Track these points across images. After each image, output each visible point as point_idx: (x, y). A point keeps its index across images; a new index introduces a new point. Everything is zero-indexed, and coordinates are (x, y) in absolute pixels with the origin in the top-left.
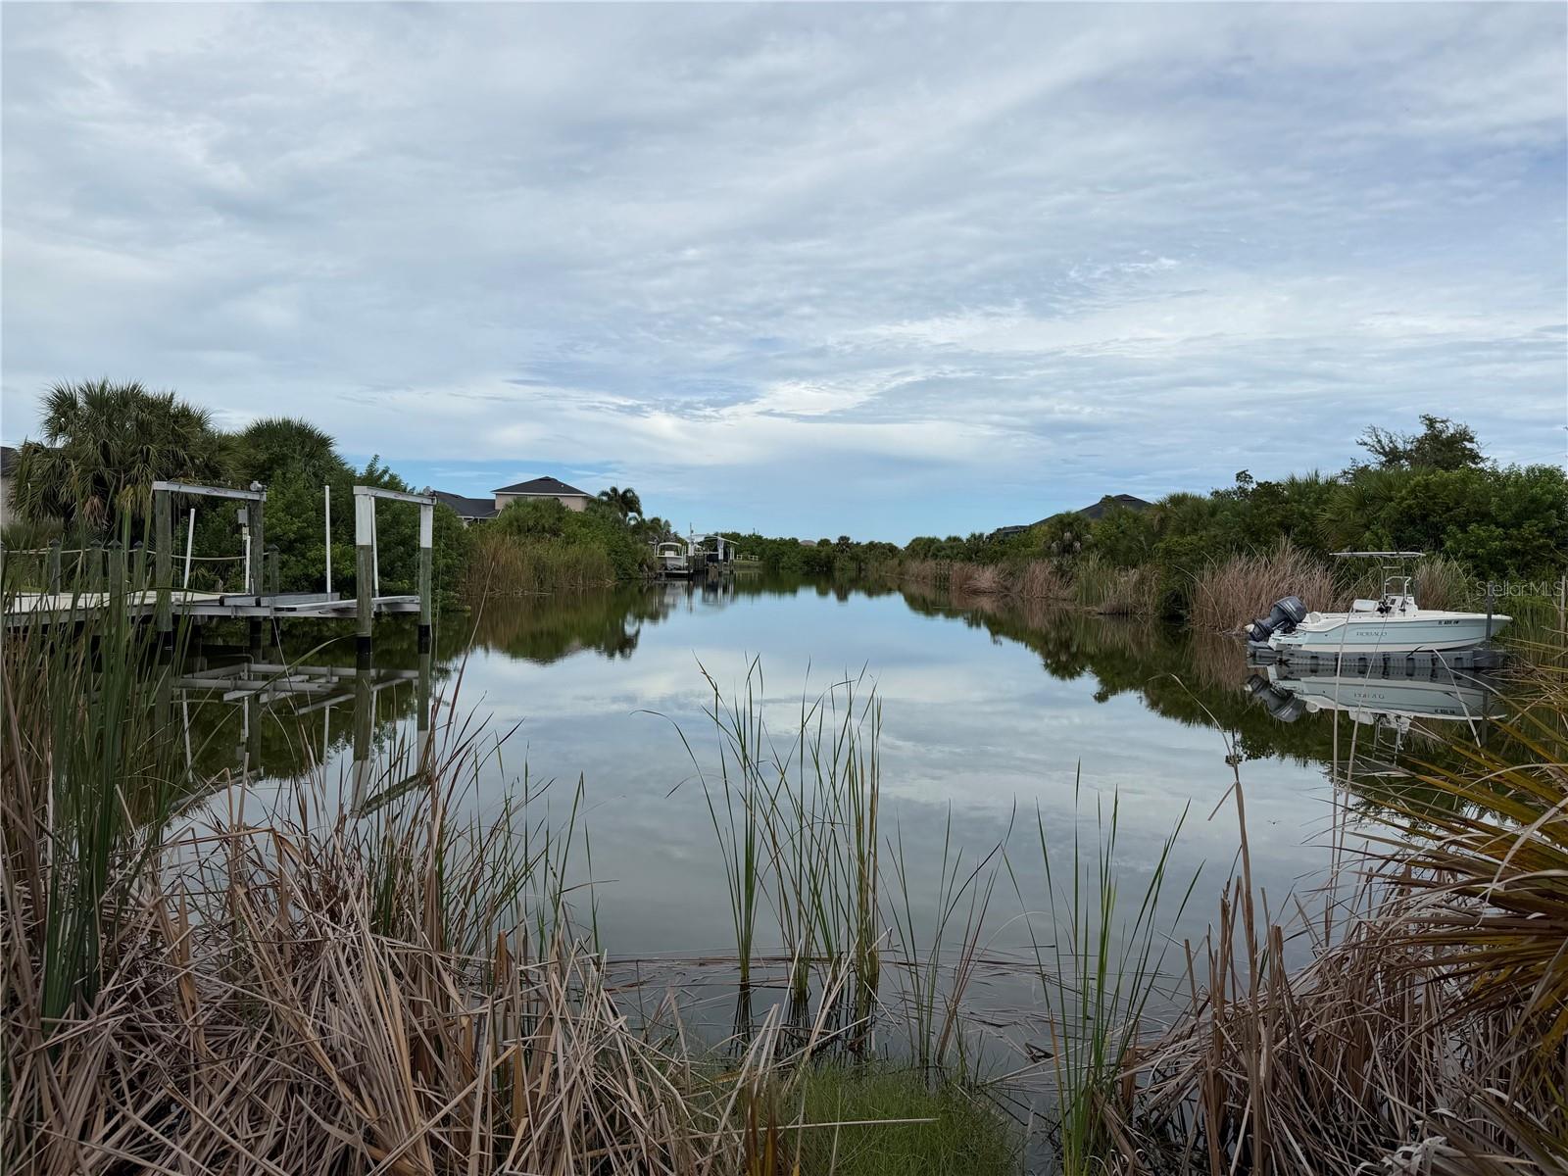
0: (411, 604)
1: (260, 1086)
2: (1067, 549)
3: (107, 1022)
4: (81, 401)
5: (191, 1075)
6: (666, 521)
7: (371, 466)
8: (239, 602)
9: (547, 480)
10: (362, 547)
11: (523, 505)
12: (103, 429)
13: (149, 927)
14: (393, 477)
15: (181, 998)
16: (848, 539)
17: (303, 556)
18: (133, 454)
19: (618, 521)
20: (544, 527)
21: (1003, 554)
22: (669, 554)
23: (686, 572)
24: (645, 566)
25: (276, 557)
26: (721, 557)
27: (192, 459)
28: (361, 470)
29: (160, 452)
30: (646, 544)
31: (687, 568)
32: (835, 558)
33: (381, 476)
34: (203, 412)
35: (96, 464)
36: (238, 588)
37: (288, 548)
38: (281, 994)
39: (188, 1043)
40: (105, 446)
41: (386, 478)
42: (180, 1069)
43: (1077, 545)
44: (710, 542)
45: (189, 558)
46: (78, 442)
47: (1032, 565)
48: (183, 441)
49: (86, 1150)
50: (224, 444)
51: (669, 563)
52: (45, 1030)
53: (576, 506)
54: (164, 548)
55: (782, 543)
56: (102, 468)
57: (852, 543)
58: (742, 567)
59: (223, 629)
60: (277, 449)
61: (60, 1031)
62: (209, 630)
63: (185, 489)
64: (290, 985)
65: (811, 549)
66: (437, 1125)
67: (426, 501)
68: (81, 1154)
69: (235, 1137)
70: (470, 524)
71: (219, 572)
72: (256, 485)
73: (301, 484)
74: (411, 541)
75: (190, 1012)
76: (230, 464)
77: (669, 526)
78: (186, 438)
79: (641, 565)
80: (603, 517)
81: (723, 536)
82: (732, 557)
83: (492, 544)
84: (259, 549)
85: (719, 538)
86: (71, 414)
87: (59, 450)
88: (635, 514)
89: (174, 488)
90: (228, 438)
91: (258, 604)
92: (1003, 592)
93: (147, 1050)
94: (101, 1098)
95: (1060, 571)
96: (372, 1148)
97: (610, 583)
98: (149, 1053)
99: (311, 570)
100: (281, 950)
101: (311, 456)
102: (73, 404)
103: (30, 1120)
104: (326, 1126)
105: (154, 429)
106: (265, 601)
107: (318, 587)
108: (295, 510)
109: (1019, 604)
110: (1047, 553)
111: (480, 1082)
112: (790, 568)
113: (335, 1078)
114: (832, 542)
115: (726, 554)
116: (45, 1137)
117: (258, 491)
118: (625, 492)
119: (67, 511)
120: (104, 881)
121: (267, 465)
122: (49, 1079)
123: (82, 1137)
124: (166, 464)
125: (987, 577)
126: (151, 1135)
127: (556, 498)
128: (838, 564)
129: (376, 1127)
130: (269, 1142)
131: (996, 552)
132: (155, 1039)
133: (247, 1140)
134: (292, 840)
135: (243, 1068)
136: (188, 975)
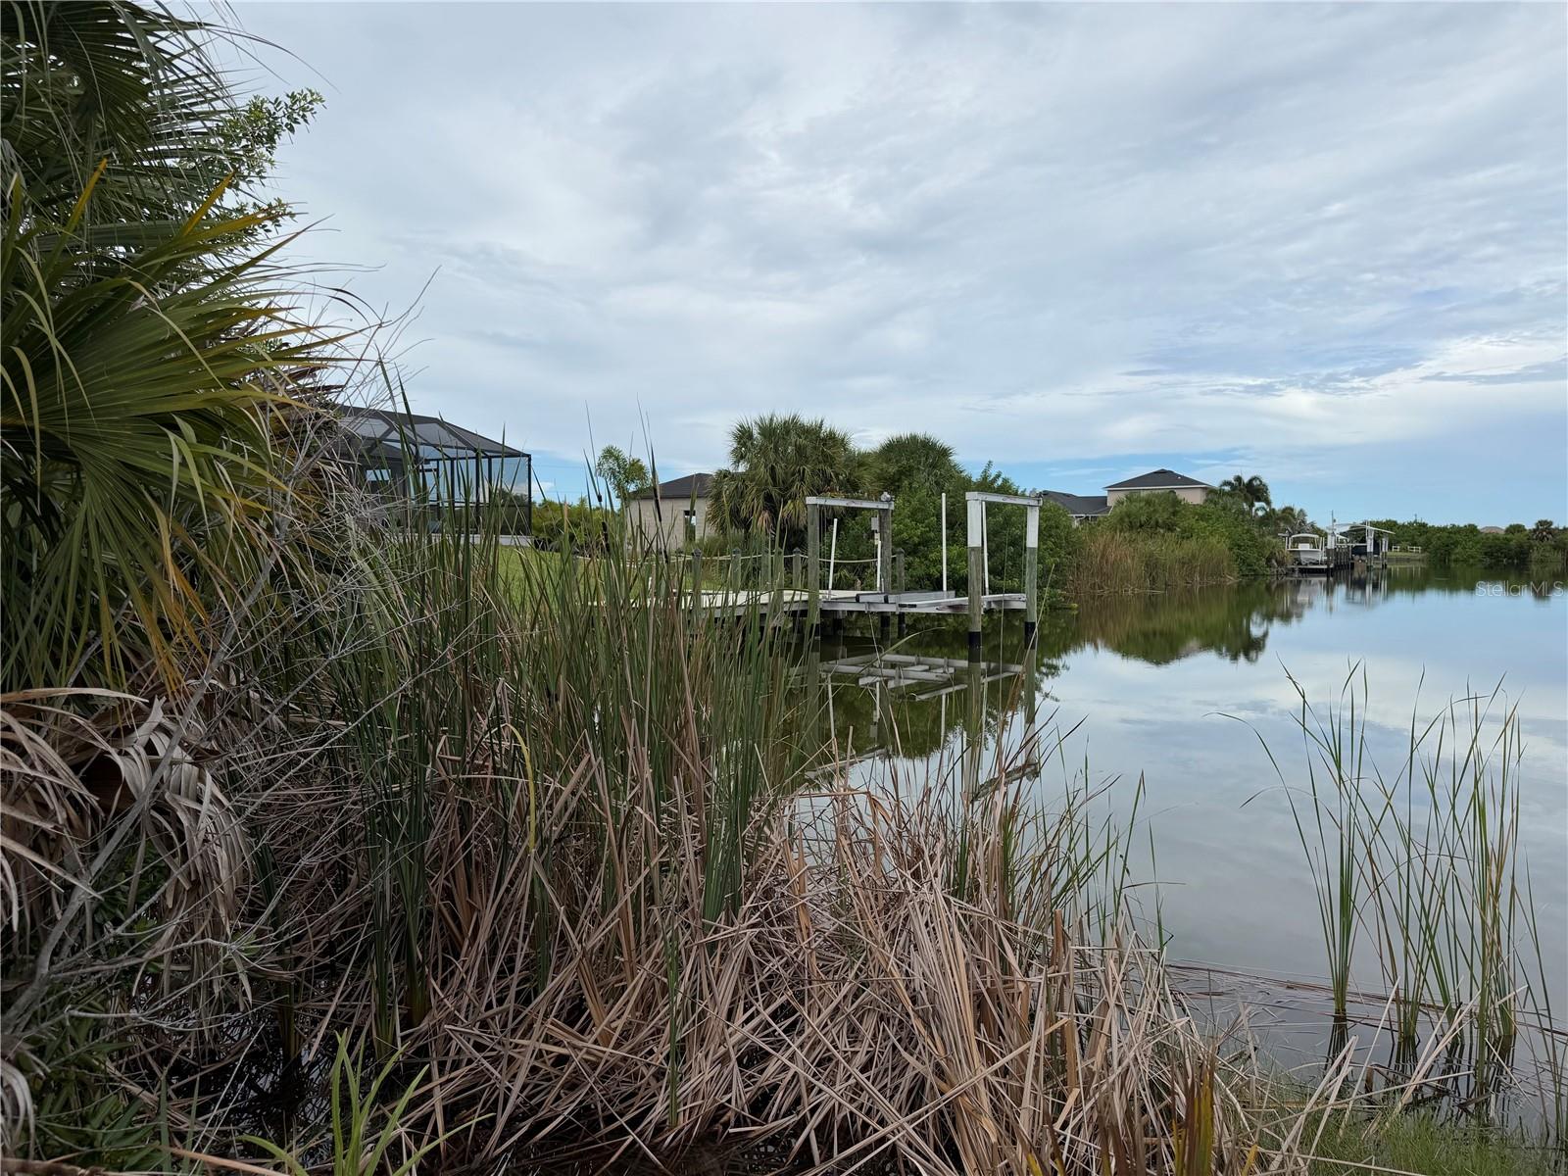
0: (1018, 602)
1: (856, 1009)
3: (744, 931)
4: (756, 432)
5: (806, 988)
6: (1301, 510)
7: (985, 471)
8: (871, 599)
9: (1163, 472)
10: (973, 549)
11: (1136, 501)
12: (772, 455)
13: (776, 861)
14: (1005, 481)
15: (799, 923)
16: (1551, 523)
17: (926, 558)
18: (793, 474)
19: (1243, 512)
20: (1157, 522)
22: (1302, 547)
23: (1325, 567)
24: (1274, 561)
25: (902, 559)
26: (1370, 549)
27: (837, 475)
28: (976, 477)
29: (813, 471)
30: (1276, 536)
31: (1327, 563)
32: (1531, 547)
33: (995, 480)
34: (845, 435)
35: (767, 484)
36: (872, 587)
37: (913, 551)
38: (874, 935)
39: (803, 961)
40: (773, 468)
41: (1000, 482)
42: (796, 981)
44: (1357, 533)
45: (832, 561)
46: (753, 467)
48: (829, 460)
49: (731, 1029)
50: (862, 461)
51: (1303, 557)
52: (705, 929)
53: (1194, 498)
54: (814, 553)
55: (1455, 530)
56: (770, 487)
57: (1557, 529)
58: (1399, 560)
59: (861, 623)
60: (905, 462)
61: (715, 932)
62: (850, 622)
63: (830, 502)
64: (881, 930)
65: (1496, 537)
66: (996, 1073)
67: (1032, 503)
68: (727, 1032)
69: (836, 1048)
70: (1081, 522)
71: (856, 573)
72: (886, 495)
73: (924, 492)
74: (1019, 541)
75: (805, 936)
76: (867, 477)
77: (1305, 515)
78: (832, 458)
79: (1268, 560)
80: (1224, 509)
81: (1373, 524)
82: (1384, 549)
83: (1101, 541)
84: (888, 552)
85: (1368, 527)
86: (749, 444)
87: (742, 474)
88: (1263, 504)
89: (821, 501)
90: (868, 455)
91: (886, 601)
93: (774, 961)
94: (742, 993)
96: (940, 1082)
97: (1231, 580)
98: (775, 964)
99: (932, 570)
100: (876, 898)
101: (933, 466)
102: (750, 436)
103: (694, 997)
104: (905, 1054)
105: (809, 451)
106: (891, 599)
107: (937, 586)
108: (919, 516)
111: (1032, 1044)
112: (1465, 561)
113: (911, 1013)
114: (1527, 528)
115: (1377, 545)
116: (703, 1013)
117: (888, 501)
118: (1251, 481)
119: (746, 524)
120: (745, 819)
121: (897, 477)
122: (707, 968)
123: (729, 1019)
124: (818, 481)
126: (775, 1031)
127: (1172, 491)
128: (1535, 555)
129: (943, 1063)
130: (861, 1059)
132: (779, 953)
133: (846, 1052)
134: (885, 804)
135: (845, 990)
136: (804, 905)
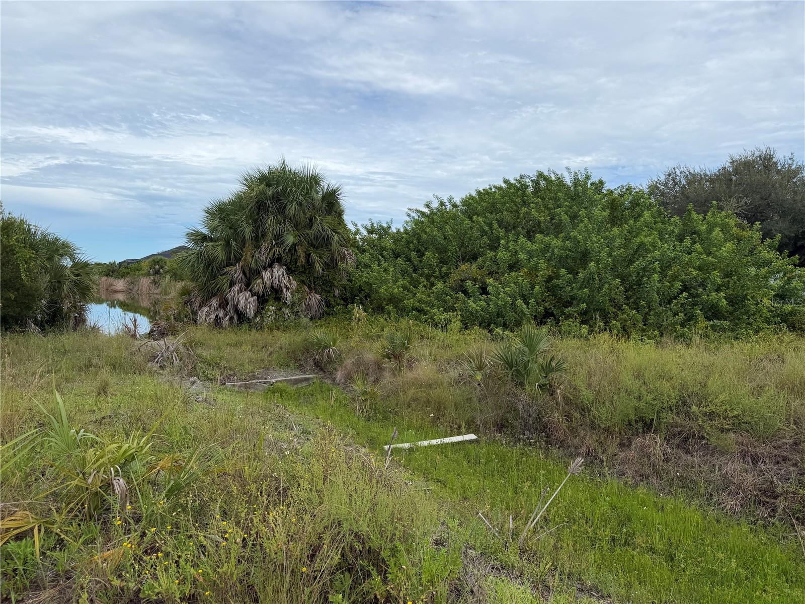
2: (157, 272)
21: (128, 274)
43: (161, 271)
47: (142, 279)
92: (129, 291)
95: (154, 282)
109: (137, 296)
110: (148, 274)
125: (120, 284)
131: (124, 273)
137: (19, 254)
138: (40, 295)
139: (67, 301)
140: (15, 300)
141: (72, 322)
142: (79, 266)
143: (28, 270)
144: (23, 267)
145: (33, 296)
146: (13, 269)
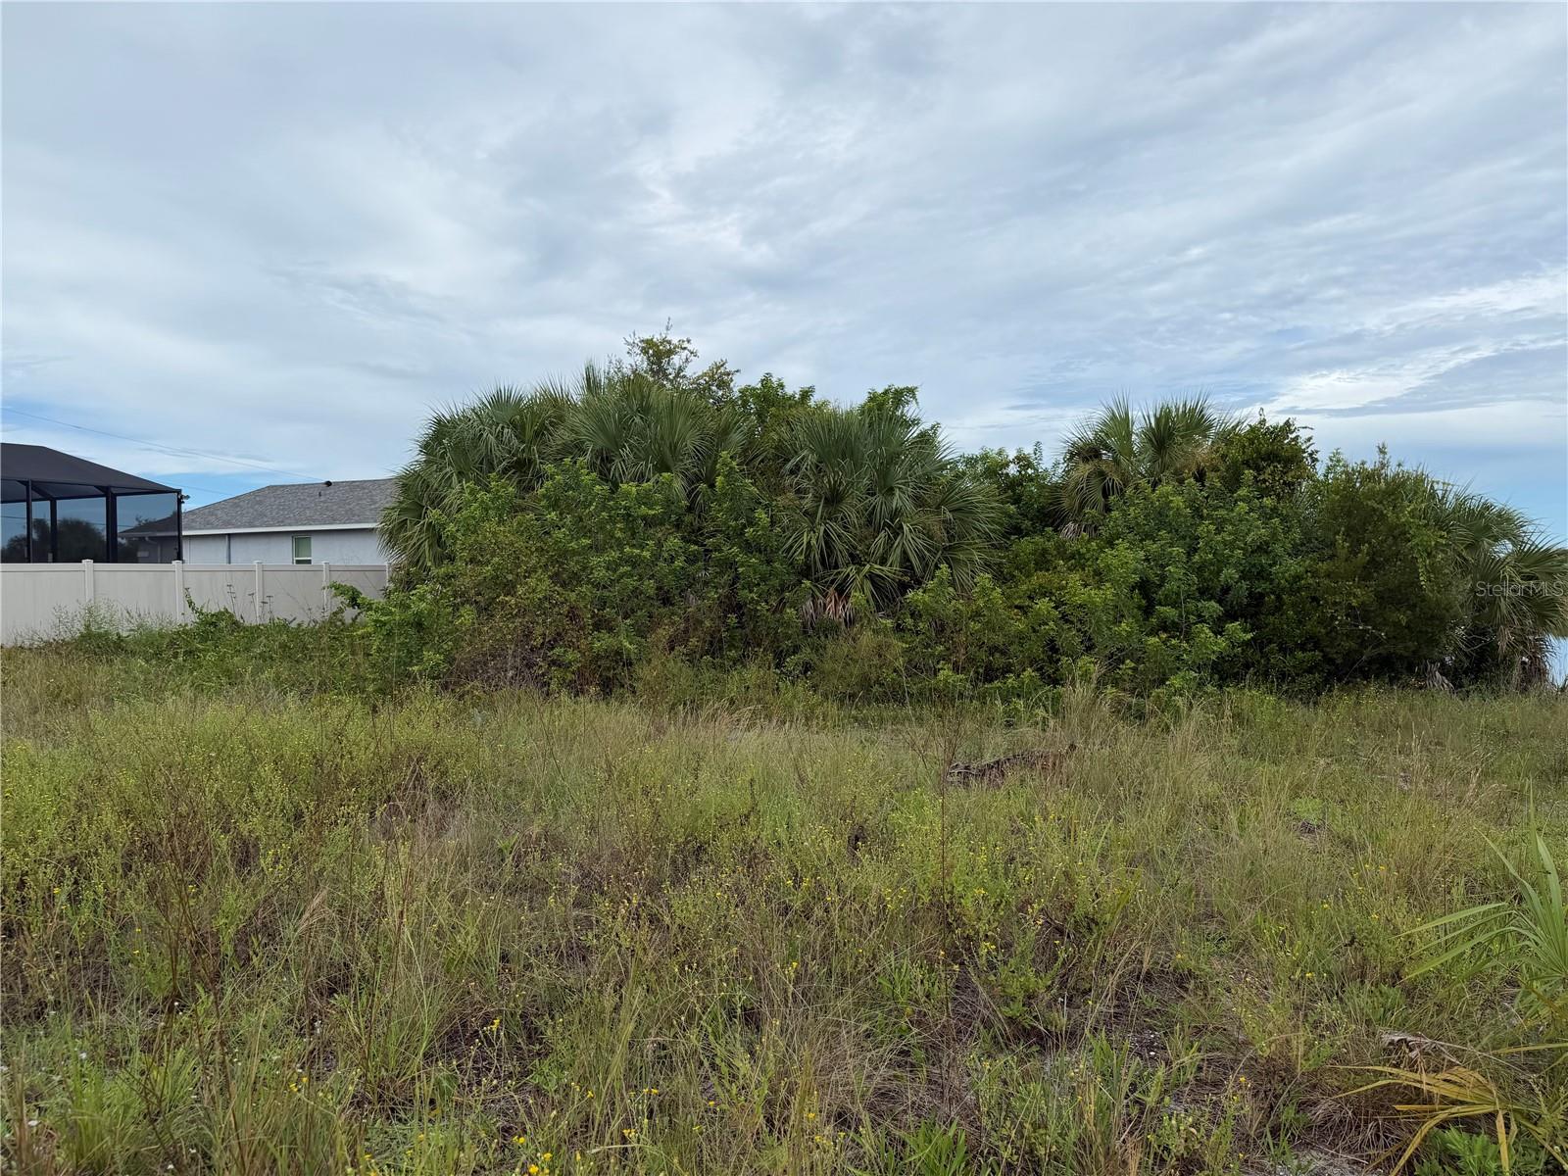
137: (1416, 541)
138: (1454, 617)
139: (1507, 632)
140: (1408, 627)
141: (1516, 673)
142: (1532, 561)
143: (1433, 569)
144: (1423, 562)
145: (1442, 619)
146: (1405, 567)
